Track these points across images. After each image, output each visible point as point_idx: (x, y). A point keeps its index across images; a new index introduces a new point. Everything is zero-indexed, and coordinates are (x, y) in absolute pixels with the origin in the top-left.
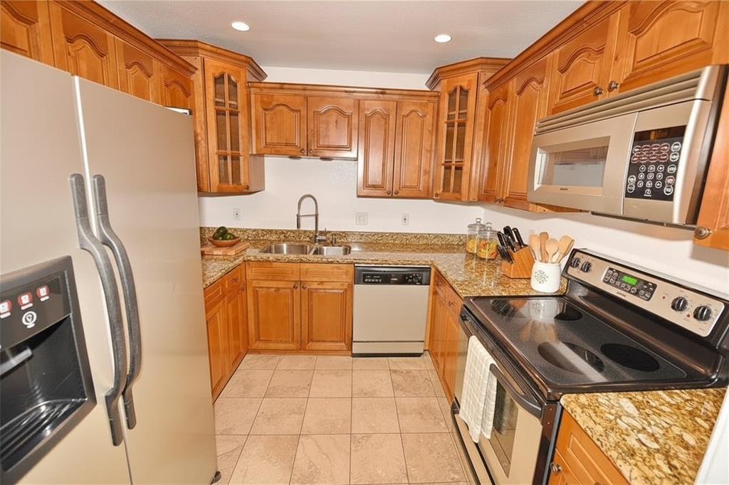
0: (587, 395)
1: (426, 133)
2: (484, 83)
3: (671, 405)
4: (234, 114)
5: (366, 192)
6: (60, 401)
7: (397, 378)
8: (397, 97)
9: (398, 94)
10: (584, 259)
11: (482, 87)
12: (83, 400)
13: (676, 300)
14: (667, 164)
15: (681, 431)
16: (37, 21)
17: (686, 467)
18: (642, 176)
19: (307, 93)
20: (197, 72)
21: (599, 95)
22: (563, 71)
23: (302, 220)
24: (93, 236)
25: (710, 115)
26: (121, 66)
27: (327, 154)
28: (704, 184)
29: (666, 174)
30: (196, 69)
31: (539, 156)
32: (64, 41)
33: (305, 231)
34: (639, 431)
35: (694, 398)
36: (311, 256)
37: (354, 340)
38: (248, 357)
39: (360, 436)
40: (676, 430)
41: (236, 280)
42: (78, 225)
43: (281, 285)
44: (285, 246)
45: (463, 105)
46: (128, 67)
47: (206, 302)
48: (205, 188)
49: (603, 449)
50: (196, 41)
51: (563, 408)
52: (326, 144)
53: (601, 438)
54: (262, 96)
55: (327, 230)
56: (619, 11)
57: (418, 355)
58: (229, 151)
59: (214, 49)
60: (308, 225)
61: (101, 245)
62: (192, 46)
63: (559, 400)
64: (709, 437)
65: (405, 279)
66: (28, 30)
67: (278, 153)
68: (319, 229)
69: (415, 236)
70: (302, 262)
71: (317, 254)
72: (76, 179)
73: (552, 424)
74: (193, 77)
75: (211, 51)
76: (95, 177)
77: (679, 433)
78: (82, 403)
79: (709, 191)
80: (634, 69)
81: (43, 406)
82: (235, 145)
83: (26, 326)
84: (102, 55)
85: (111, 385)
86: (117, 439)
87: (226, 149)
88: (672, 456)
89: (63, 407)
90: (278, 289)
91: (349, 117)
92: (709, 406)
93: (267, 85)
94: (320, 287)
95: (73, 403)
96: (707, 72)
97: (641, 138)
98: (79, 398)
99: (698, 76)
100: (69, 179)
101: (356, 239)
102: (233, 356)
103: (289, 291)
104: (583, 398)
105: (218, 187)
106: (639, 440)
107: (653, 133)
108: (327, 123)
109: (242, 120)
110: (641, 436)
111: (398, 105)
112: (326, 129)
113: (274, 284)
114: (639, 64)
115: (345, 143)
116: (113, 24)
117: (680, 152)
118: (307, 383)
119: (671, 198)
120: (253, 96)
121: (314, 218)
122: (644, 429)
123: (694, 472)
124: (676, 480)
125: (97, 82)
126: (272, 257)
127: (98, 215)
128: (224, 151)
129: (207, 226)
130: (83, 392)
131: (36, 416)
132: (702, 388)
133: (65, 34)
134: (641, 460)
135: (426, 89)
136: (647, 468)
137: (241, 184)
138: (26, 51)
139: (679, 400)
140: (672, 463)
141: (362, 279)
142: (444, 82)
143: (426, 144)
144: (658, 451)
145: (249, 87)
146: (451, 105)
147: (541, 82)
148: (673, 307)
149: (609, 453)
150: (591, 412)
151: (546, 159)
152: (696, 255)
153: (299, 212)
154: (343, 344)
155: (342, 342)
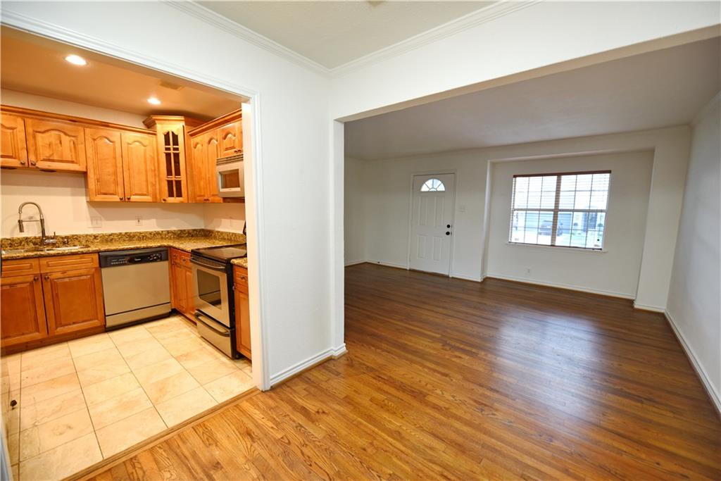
2: (188, 132)
5: (99, 198)
21: (236, 153)
22: (224, 139)
37: (107, 314)
43: (18, 280)
55: (56, 235)
57: (167, 316)
68: (47, 234)
70: (41, 256)
94: (65, 276)
103: (28, 285)
111: (123, 136)
113: (9, 281)
121: (39, 223)
142: (159, 126)
143: (149, 165)
146: (167, 142)
147: (217, 141)
153: (20, 217)
154: (96, 321)
155: (95, 319)
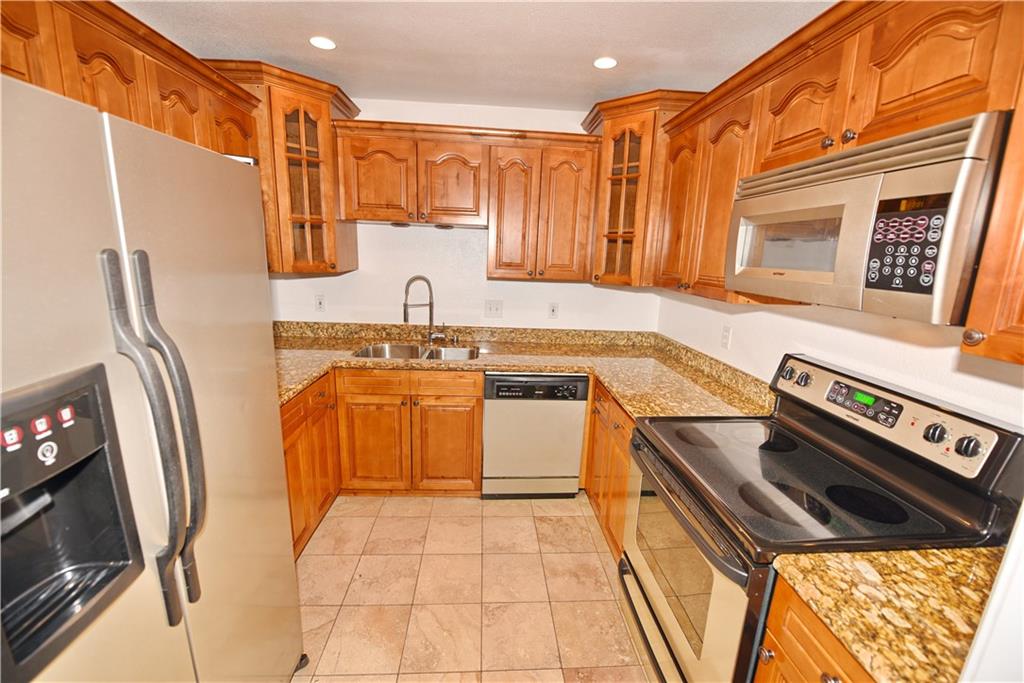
0: (810, 555)
1: (582, 192)
2: (663, 126)
3: (926, 569)
4: (314, 164)
5: (500, 272)
6: (93, 564)
7: (546, 528)
8: (541, 142)
9: (544, 139)
10: (800, 369)
11: (660, 132)
12: (126, 563)
13: (929, 427)
14: (925, 244)
15: (941, 605)
16: (38, 33)
17: (947, 652)
18: (888, 260)
19: (418, 135)
20: (260, 105)
21: (830, 148)
22: (776, 113)
23: (410, 310)
24: (134, 335)
25: (984, 181)
26: (154, 97)
27: (446, 220)
28: (975, 273)
29: (922, 258)
30: (260, 101)
31: (742, 229)
32: (75, 60)
33: (416, 327)
34: (883, 605)
35: (959, 560)
36: (424, 361)
37: (485, 475)
38: (340, 500)
39: (493, 606)
40: (934, 603)
41: (322, 394)
42: (112, 320)
43: (385, 400)
44: (387, 347)
45: (635, 155)
46: (164, 98)
47: (283, 424)
48: (276, 266)
49: (833, 629)
50: (259, 63)
51: (776, 572)
52: (445, 205)
53: (830, 614)
54: (352, 139)
55: (446, 325)
56: (858, 35)
57: (571, 496)
58: (307, 216)
59: (284, 74)
60: (419, 318)
61: (145, 347)
62: (254, 69)
63: (771, 563)
64: (980, 613)
65: (552, 392)
66: (25, 45)
67: (375, 218)
68: (435, 324)
69: (567, 333)
70: (413, 368)
71: (433, 358)
72: (109, 255)
73: (762, 597)
74: (255, 113)
75: (280, 77)
76: (135, 253)
77: (939, 608)
78: (123, 568)
79: (983, 282)
80: (878, 113)
81: (68, 573)
82: (316, 207)
83: (43, 462)
84: (127, 81)
85: (165, 543)
86: (173, 617)
87: (303, 213)
88: (928, 639)
89: (97, 573)
90: (379, 407)
91: (477, 169)
92: (980, 571)
93: (360, 125)
94: (438, 403)
95: (111, 568)
96: (981, 119)
97: (888, 208)
98: (119, 561)
99: (969, 125)
100: (99, 256)
101: (486, 337)
102: (320, 498)
103: (396, 409)
104: (805, 560)
105: (293, 266)
106: (883, 617)
107: (904, 203)
108: (445, 178)
109: (324, 171)
110: (886, 611)
111: (544, 153)
112: (444, 184)
113: (376, 400)
114: (885, 107)
115: (470, 205)
116: (144, 39)
117: (942, 229)
118: (421, 535)
119: (929, 290)
120: (339, 140)
121: (428, 308)
122: (889, 601)
123: (959, 660)
124: (935, 671)
125: (121, 116)
126: (369, 362)
127: (141, 306)
128: (300, 216)
129: (282, 320)
130: (126, 553)
131: (61, 586)
132: (969, 547)
133: (76, 50)
134: (886, 643)
135: (581, 131)
136: (895, 655)
137: (324, 261)
138: (23, 74)
139: (937, 563)
140: (929, 646)
141: (495, 391)
142: (607, 123)
143: (581, 208)
144: (909, 631)
145: (334, 126)
146: (618, 157)
147: (746, 127)
148: (926, 437)
149: (841, 635)
150: (816, 578)
151: (753, 232)
152: (963, 366)
153: (406, 300)
154: (470, 481)
155: (468, 478)
